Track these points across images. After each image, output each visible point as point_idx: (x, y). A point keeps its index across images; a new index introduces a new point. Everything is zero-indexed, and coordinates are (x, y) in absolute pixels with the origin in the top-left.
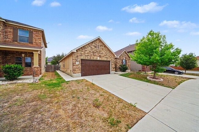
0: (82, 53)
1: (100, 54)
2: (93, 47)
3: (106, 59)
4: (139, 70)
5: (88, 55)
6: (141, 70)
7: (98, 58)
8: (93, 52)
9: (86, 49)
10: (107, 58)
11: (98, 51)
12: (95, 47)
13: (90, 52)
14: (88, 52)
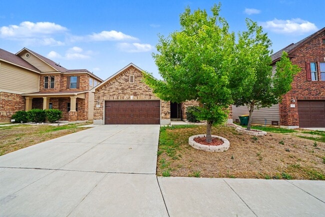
0: (105, 92)
2: (122, 81)
4: (273, 122)
5: (114, 95)
6: (277, 122)
8: (123, 89)
9: (110, 87)
10: (150, 95)
11: (132, 86)
12: (127, 80)
13: (117, 89)
14: (115, 89)
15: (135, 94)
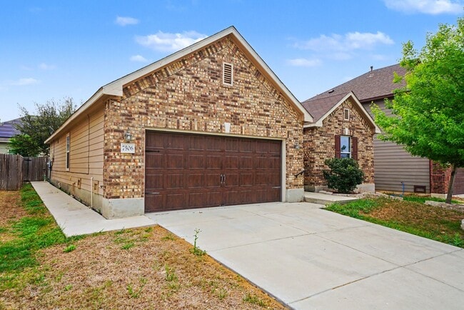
0: (152, 100)
1: (234, 110)
2: (203, 75)
3: (262, 134)
5: (181, 114)
7: (228, 129)
8: (204, 99)
10: (268, 127)
11: (227, 93)
12: (215, 75)
13: (189, 96)
14: (181, 96)
15: (235, 119)
